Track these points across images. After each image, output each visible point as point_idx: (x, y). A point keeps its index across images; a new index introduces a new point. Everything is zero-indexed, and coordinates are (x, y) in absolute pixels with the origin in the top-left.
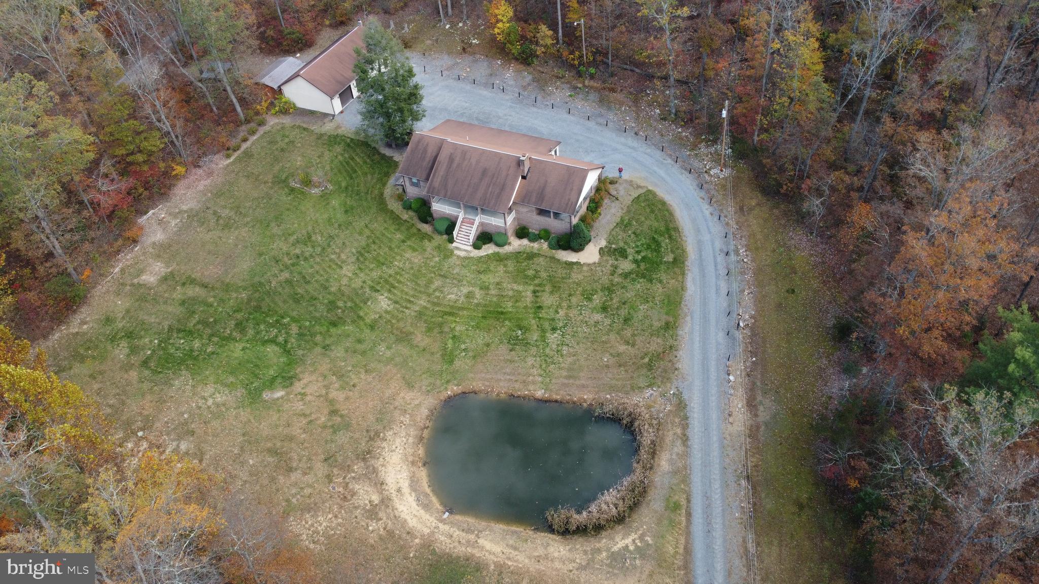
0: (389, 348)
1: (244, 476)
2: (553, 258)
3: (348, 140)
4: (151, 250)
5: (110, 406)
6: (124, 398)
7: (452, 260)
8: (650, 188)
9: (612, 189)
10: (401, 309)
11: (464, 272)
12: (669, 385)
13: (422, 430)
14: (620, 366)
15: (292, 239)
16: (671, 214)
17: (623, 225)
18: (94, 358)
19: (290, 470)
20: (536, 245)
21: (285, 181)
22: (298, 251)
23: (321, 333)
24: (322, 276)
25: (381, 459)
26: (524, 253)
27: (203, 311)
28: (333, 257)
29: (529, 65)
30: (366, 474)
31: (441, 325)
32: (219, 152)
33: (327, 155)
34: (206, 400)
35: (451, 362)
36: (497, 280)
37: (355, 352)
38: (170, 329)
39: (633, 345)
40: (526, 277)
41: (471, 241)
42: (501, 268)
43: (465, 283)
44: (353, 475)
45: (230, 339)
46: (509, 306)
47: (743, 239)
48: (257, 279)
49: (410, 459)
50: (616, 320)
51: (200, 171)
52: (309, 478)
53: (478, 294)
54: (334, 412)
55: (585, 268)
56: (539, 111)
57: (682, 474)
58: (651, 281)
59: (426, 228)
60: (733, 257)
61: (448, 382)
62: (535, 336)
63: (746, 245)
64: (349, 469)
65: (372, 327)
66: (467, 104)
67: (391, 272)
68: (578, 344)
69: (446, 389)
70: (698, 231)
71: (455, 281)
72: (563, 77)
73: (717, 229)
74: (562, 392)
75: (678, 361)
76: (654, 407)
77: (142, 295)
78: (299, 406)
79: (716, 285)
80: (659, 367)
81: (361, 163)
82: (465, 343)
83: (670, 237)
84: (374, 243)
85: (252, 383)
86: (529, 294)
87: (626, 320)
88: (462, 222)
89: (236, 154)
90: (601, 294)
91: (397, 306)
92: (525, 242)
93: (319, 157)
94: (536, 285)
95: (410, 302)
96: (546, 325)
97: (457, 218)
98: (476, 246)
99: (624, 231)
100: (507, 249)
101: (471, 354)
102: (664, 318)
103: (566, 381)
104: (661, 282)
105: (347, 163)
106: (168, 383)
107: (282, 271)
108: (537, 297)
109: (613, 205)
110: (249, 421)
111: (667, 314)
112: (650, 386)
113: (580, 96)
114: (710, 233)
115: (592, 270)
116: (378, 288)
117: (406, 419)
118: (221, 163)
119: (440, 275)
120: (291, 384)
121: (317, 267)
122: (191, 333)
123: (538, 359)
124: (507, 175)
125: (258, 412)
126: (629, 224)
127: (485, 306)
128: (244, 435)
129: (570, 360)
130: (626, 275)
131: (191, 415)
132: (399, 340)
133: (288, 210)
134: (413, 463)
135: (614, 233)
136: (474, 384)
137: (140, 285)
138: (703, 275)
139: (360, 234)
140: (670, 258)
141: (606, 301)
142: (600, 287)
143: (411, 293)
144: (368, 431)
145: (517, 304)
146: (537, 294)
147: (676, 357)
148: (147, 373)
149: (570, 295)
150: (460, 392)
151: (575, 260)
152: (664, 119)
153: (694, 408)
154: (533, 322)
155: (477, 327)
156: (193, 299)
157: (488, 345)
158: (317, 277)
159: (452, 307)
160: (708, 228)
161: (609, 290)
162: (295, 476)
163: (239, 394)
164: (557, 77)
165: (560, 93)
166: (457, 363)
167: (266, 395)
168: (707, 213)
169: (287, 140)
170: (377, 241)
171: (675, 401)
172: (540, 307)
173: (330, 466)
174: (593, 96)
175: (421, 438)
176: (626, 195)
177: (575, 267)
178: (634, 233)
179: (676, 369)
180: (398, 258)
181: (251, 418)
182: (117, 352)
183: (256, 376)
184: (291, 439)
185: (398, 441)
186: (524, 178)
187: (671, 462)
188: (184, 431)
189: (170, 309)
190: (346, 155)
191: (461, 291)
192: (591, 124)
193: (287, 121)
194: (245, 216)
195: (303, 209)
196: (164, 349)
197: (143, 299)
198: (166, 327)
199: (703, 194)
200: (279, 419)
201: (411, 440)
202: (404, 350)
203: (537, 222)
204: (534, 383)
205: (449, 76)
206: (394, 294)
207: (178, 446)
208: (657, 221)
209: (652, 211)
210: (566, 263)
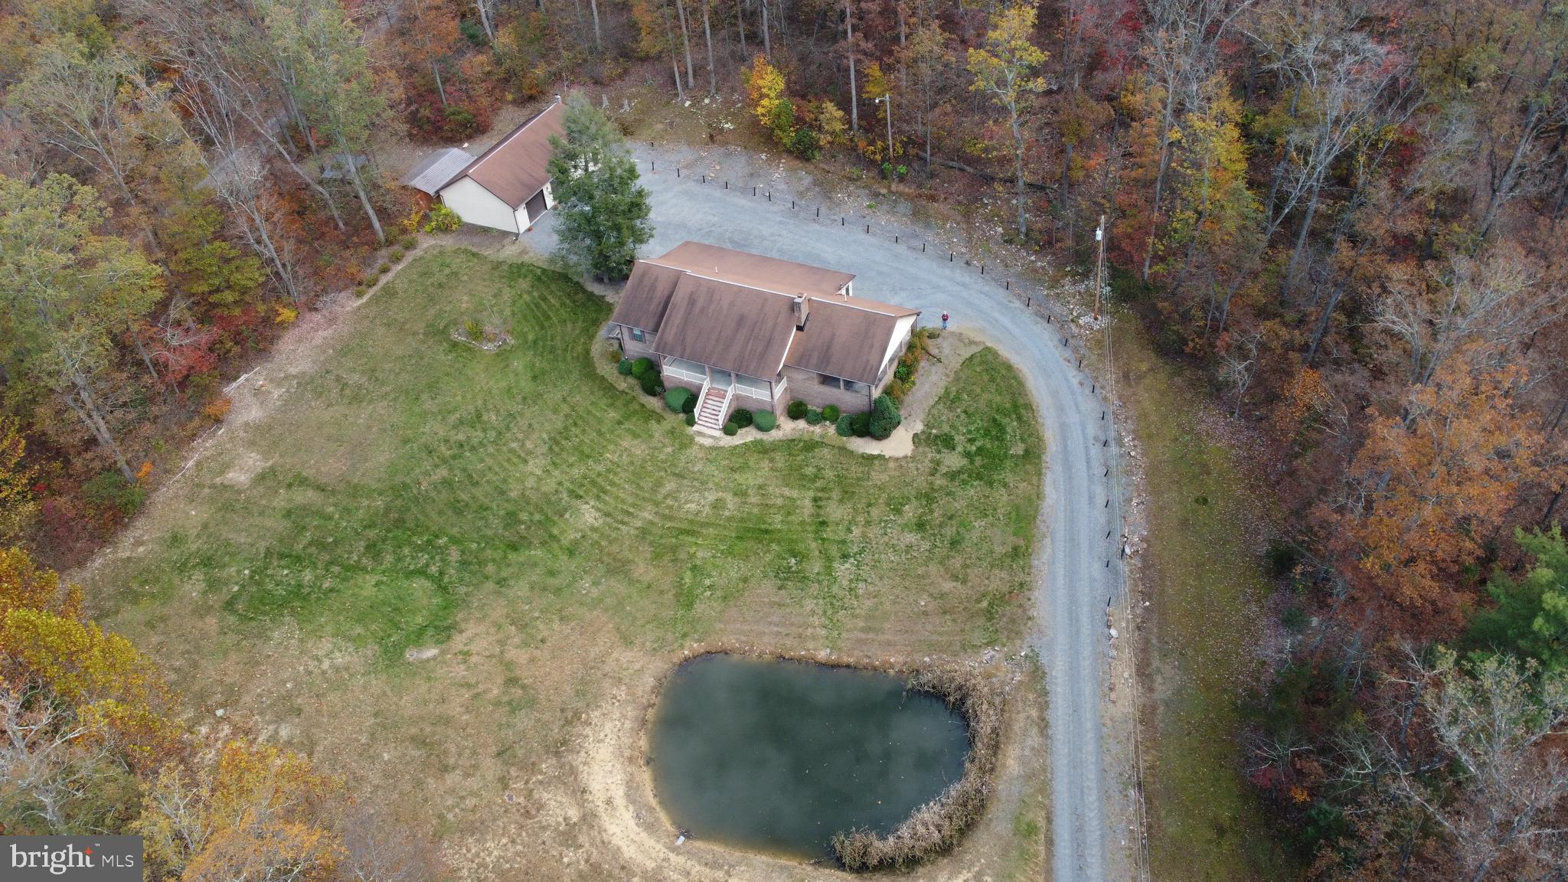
0: (595, 584)
1: (375, 778)
2: (843, 449)
3: (539, 272)
4: (242, 434)
5: (176, 670)
6: (196, 657)
7: (693, 451)
8: (989, 344)
9: (931, 345)
10: (615, 525)
11: (711, 469)
12: (1018, 642)
13: (646, 708)
14: (945, 613)
15: (453, 418)
16: (1021, 384)
17: (949, 399)
18: (153, 596)
19: (445, 769)
20: (817, 429)
21: (444, 332)
22: (461, 437)
23: (494, 560)
24: (496, 473)
25: (583, 754)
26: (800, 441)
27: (316, 527)
28: (514, 445)
29: (808, 160)
30: (559, 777)
31: (674, 549)
32: (346, 287)
33: (507, 294)
34: (320, 661)
35: (690, 605)
36: (760, 481)
37: (545, 589)
38: (269, 553)
39: (964, 582)
40: (803, 477)
41: (721, 422)
42: (766, 464)
43: (710, 485)
44: (540, 777)
45: (358, 568)
46: (776, 521)
47: (1129, 421)
48: (399, 479)
49: (627, 753)
50: (938, 544)
51: (317, 317)
52: (473, 783)
53: (731, 502)
54: (512, 681)
55: (891, 465)
56: (824, 228)
57: (1040, 780)
58: (990, 484)
59: (653, 403)
60: (1114, 449)
61: (685, 635)
62: (816, 567)
63: (1134, 432)
64: (533, 768)
65: (571, 553)
66: (716, 219)
67: (600, 468)
68: (881, 579)
69: (682, 647)
70: (1061, 409)
71: (695, 483)
72: (859, 178)
73: (1090, 406)
74: (856, 652)
75: (1033, 606)
76: (996, 676)
77: (228, 502)
78: (461, 671)
79: (1090, 492)
80: (1004, 615)
81: (558, 305)
82: (710, 576)
83: (1019, 418)
84: (575, 424)
85: (389, 636)
86: (808, 503)
87: (954, 543)
88: (707, 394)
89: (372, 291)
90: (915, 503)
91: (609, 520)
92: (801, 424)
93: (495, 296)
94: (818, 490)
95: (629, 514)
96: (834, 551)
97: (700, 388)
98: (728, 431)
99: (950, 409)
100: (775, 435)
101: (719, 593)
102: (1011, 540)
103: (863, 636)
104: (1005, 485)
105: (537, 306)
106: (263, 635)
107: (437, 466)
108: (819, 507)
109: (934, 369)
110: (385, 693)
111: (1015, 534)
112: (990, 643)
113: (885, 207)
114: (1079, 412)
115: (901, 467)
116: (581, 493)
117: (622, 693)
118: (348, 304)
119: (675, 474)
120: (449, 637)
121: (489, 461)
122: (299, 559)
123: (821, 601)
124: (775, 325)
125: (397, 680)
126: (958, 398)
127: (742, 520)
128: (376, 715)
129: (869, 603)
130: (953, 476)
131: (298, 685)
132: (611, 572)
133: (448, 375)
134: (631, 760)
135: (935, 411)
136: (725, 639)
137: (225, 487)
138: (1069, 478)
139: (555, 411)
140: (1018, 449)
141: (923, 514)
142: (913, 492)
143: (630, 500)
144: (563, 710)
145: (790, 518)
146: (819, 503)
147: (1029, 599)
148: (232, 619)
149: (869, 505)
150: (702, 651)
151: (876, 452)
152: (1010, 242)
153: (1056, 678)
154: (813, 545)
155: (730, 552)
156: (304, 508)
157: (745, 580)
158: (490, 476)
159: (691, 522)
160: (1077, 405)
161: (928, 497)
162: (452, 779)
163: (369, 653)
164: (850, 179)
165: (853, 202)
166: (699, 608)
167: (411, 655)
168: (1075, 382)
169: (447, 271)
170: (580, 422)
171: (1027, 666)
172: (823, 523)
173: (506, 763)
174: (904, 207)
175: (644, 722)
176: (952, 354)
177: (876, 462)
178: (965, 412)
179: (1030, 618)
180: (611, 447)
181: (388, 690)
182: (188, 587)
183: (396, 626)
184: (447, 721)
185: (609, 726)
186: (800, 328)
187: (1022, 760)
188: (286, 708)
189: (269, 523)
190: (536, 294)
191: (705, 498)
192: (901, 248)
193: (448, 242)
194: (383, 383)
195: (470, 373)
196: (258, 584)
197: (228, 507)
198: (262, 551)
199: (1068, 353)
200: (429, 691)
201: (628, 725)
202: (618, 586)
203: (818, 395)
204: (814, 638)
205: (688, 177)
206: (605, 503)
207: (276, 732)
208: (1000, 394)
209: (992, 380)
210: (863, 456)
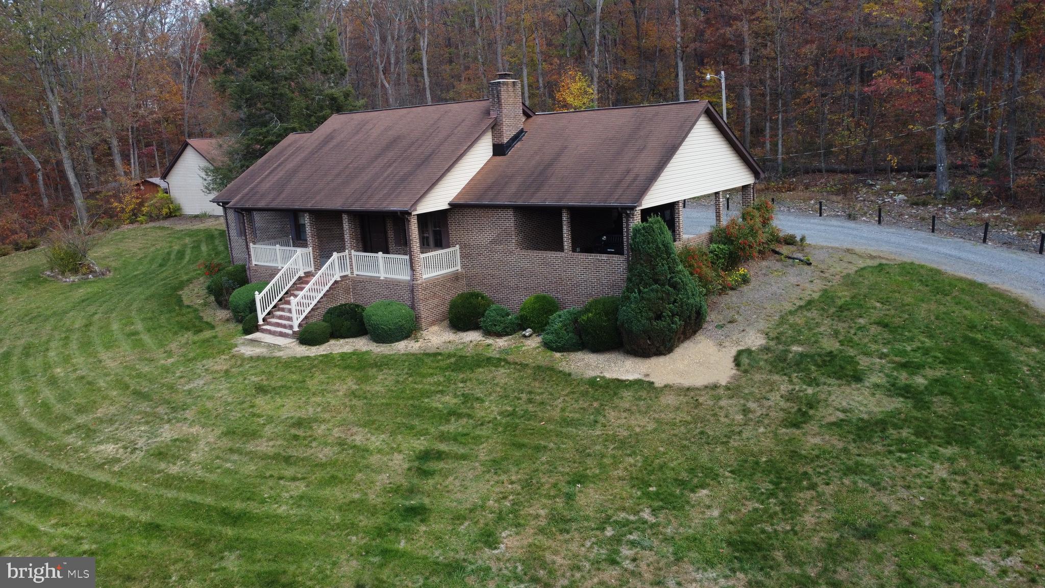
17: (833, 305)
20: (501, 343)
26: (451, 359)
36: (308, 413)
40: (421, 412)
41: (296, 324)
42: (345, 384)
43: (189, 413)
46: (285, 496)
53: (205, 447)
55: (669, 400)
58: (1001, 455)
71: (161, 409)
86: (399, 462)
90: (731, 484)
92: (473, 337)
94: (443, 438)
98: (306, 337)
99: (838, 318)
100: (400, 348)
108: (425, 474)
109: (794, 269)
115: (698, 404)
119: (136, 394)
126: (857, 305)
127: (196, 487)
130: (863, 430)
135: (799, 320)
141: (761, 517)
142: (732, 459)
145: (327, 492)
146: (433, 465)
149: (580, 479)
151: (631, 377)
159: (71, 482)
161: (780, 474)
172: (417, 513)
176: (833, 260)
177: (627, 394)
178: (880, 324)
186: (499, 150)
191: (153, 436)
203: (520, 279)
208: (969, 309)
209: (941, 292)
210: (592, 382)
